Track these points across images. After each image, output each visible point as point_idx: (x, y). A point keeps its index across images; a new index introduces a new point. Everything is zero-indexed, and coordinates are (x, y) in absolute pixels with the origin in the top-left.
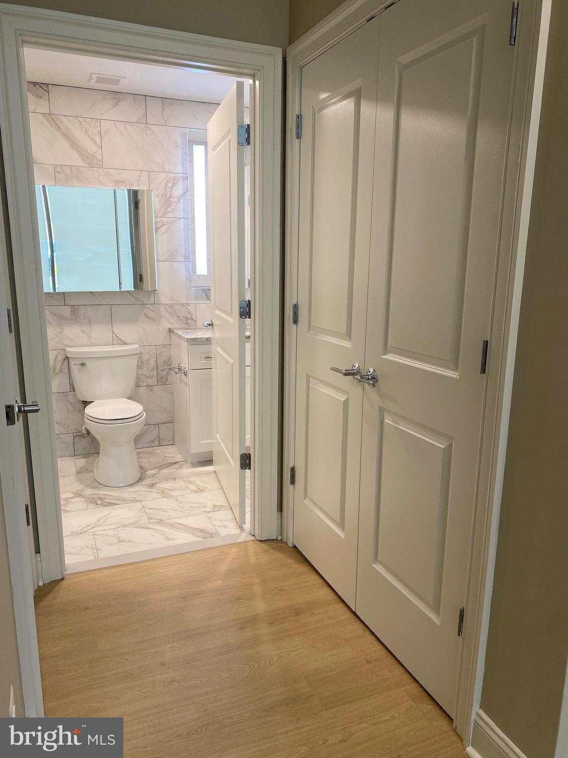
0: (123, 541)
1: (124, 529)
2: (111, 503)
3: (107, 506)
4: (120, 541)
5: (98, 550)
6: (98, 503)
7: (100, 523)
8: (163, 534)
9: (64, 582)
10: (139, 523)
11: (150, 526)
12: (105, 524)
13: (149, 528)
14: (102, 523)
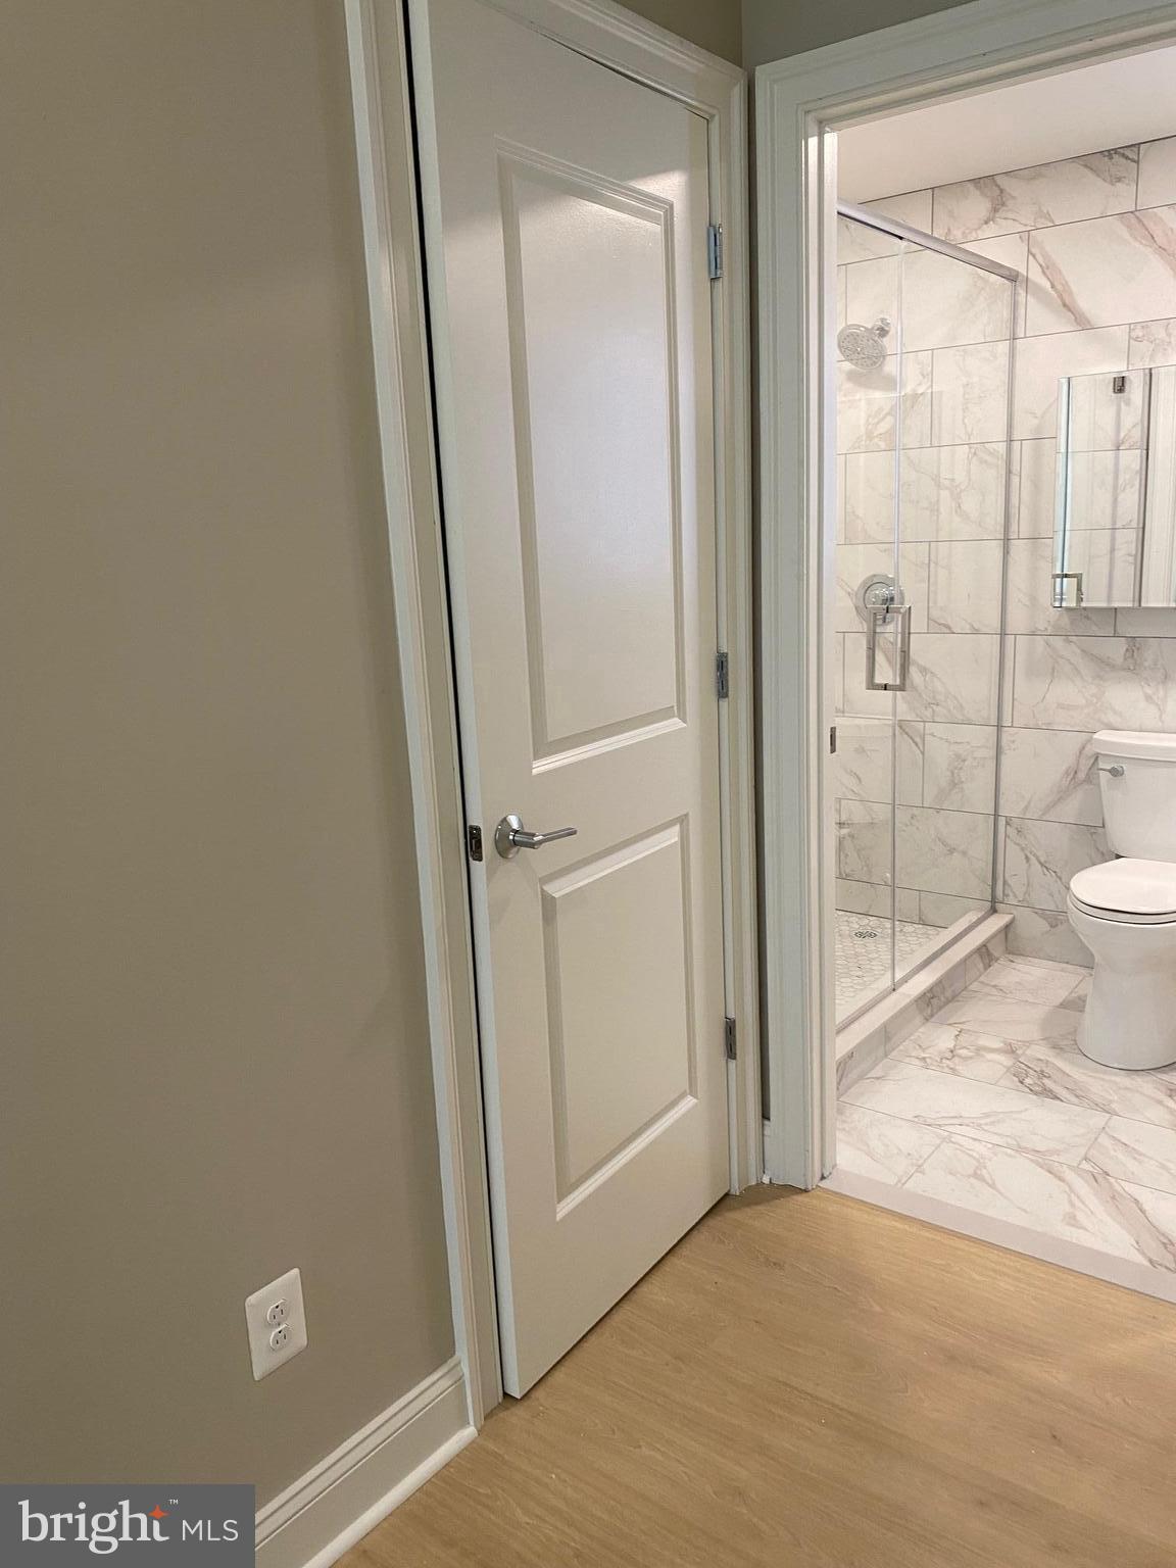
0: (982, 1179)
1: (1010, 1156)
2: (1051, 1091)
3: (1036, 1093)
4: (975, 1175)
5: (919, 1169)
6: (1028, 1081)
7: (982, 1122)
8: (1072, 1205)
9: (800, 1198)
10: (1055, 1158)
11: (1070, 1176)
12: (992, 1129)
13: (1061, 1179)
14: (986, 1124)
